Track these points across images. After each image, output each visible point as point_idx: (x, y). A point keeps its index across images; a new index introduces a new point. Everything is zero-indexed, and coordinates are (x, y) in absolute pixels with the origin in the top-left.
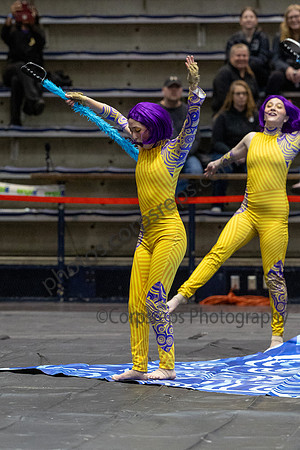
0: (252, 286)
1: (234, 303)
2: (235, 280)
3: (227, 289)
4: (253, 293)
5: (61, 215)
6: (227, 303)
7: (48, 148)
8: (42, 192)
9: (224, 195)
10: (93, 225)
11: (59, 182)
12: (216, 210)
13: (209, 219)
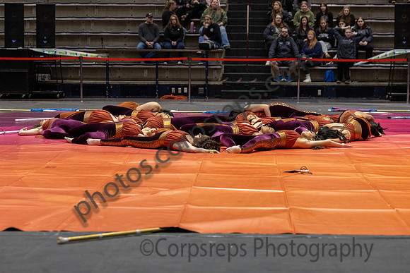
0: (180, 92)
1: (173, 98)
2: (173, 89)
3: (170, 93)
4: (180, 94)
5: (107, 65)
6: (170, 98)
7: (102, 39)
8: (100, 56)
9: (168, 57)
10: (119, 69)
11: (106, 52)
12: (165, 63)
13: (163, 67)
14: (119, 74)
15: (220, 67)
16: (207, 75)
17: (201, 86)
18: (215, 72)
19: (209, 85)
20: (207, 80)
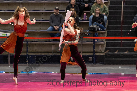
5: (27, 42)
6: (70, 64)
14: (35, 48)
15: (103, 43)
16: (94, 49)
17: (90, 56)
18: (100, 47)
19: (96, 55)
20: (94, 52)
